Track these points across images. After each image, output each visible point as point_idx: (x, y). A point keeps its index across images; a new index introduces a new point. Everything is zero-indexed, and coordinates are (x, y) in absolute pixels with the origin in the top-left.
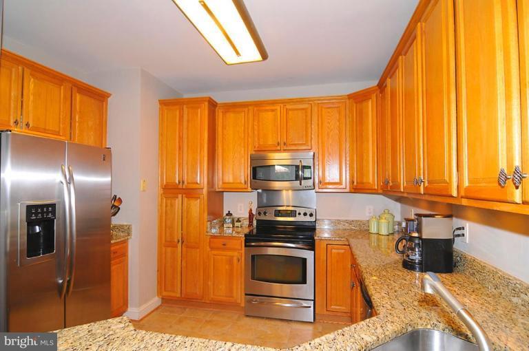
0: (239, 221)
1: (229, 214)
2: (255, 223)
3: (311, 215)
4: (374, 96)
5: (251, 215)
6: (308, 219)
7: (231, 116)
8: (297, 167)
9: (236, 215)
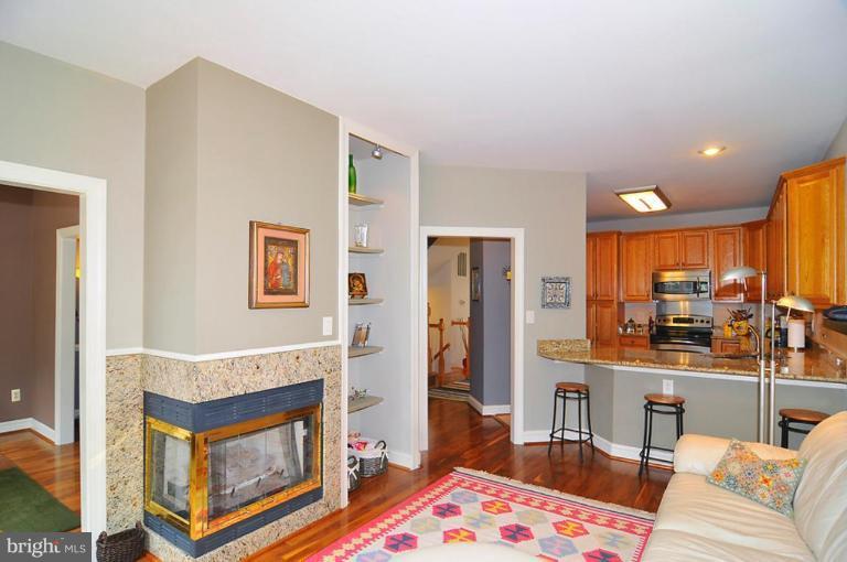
0: (639, 326)
1: (631, 321)
2: (654, 329)
3: (708, 322)
4: (765, 227)
5: (651, 322)
6: (705, 325)
7: (634, 243)
8: (695, 283)
9: (637, 323)
